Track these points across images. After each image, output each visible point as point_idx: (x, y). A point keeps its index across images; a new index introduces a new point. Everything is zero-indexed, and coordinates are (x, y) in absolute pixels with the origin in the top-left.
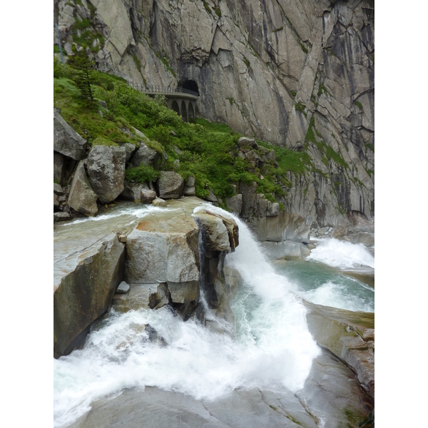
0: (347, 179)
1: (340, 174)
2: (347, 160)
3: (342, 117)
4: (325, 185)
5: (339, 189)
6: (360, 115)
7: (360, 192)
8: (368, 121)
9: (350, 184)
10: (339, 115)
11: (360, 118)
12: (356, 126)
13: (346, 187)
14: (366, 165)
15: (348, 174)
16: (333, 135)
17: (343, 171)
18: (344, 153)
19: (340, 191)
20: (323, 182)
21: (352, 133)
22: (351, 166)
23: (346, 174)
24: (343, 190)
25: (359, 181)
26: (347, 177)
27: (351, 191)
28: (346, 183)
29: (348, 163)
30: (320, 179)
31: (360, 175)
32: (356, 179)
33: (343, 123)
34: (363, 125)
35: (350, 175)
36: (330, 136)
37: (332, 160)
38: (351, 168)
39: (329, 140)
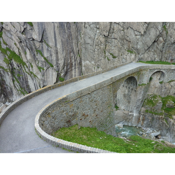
0: (25, 72)
1: (20, 69)
2: (25, 60)
3: (18, 32)
4: (8, 76)
5: (20, 79)
6: (31, 31)
7: (34, 81)
8: (36, 34)
9: (27, 76)
10: (16, 30)
11: (31, 33)
12: (29, 38)
13: (25, 78)
14: (38, 63)
15: (25, 70)
16: (15, 44)
17: (22, 68)
18: (23, 55)
19: (22, 80)
20: (6, 74)
21: (26, 43)
22: (27, 64)
23: (24, 70)
24: (23, 80)
25: (34, 74)
26: (25, 71)
27: (29, 81)
28: (24, 75)
29: (26, 62)
30: (4, 73)
31: (34, 70)
32: (32, 73)
33: (19, 36)
34: (33, 37)
35: (27, 70)
36: (13, 44)
37: (13, 60)
38: (28, 65)
39: (12, 47)
